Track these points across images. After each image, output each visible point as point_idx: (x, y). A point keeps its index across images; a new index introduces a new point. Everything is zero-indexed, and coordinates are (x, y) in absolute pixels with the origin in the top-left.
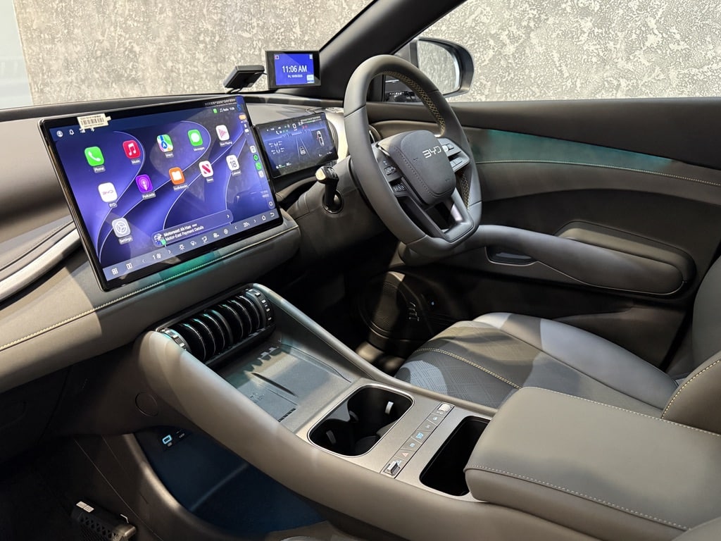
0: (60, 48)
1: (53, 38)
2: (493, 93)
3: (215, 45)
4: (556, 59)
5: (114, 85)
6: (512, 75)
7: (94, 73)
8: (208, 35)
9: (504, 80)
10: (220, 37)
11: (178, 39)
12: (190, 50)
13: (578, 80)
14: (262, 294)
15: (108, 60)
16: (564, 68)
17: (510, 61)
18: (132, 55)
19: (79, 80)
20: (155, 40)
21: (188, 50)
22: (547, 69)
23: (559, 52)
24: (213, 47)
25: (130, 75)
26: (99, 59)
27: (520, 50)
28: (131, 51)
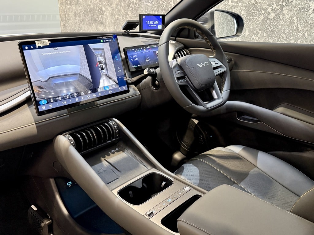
0: (74, 7)
1: (71, 3)
2: (262, 36)
3: (136, 9)
4: (295, 21)
5: (93, 24)
6: (272, 28)
7: (86, 19)
8: (134, 4)
9: (268, 30)
10: (139, 5)
11: (121, 6)
12: (126, 10)
13: (306, 32)
14: (115, 123)
15: (92, 13)
16: (299, 26)
17: (271, 21)
18: (101, 12)
19: (80, 21)
20: (111, 5)
21: (125, 11)
22: (290, 26)
23: (297, 18)
24: (135, 10)
25: (100, 20)
26: (88, 13)
27: (277, 17)
28: (101, 10)
